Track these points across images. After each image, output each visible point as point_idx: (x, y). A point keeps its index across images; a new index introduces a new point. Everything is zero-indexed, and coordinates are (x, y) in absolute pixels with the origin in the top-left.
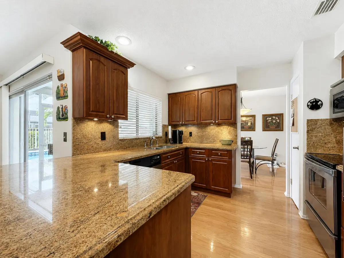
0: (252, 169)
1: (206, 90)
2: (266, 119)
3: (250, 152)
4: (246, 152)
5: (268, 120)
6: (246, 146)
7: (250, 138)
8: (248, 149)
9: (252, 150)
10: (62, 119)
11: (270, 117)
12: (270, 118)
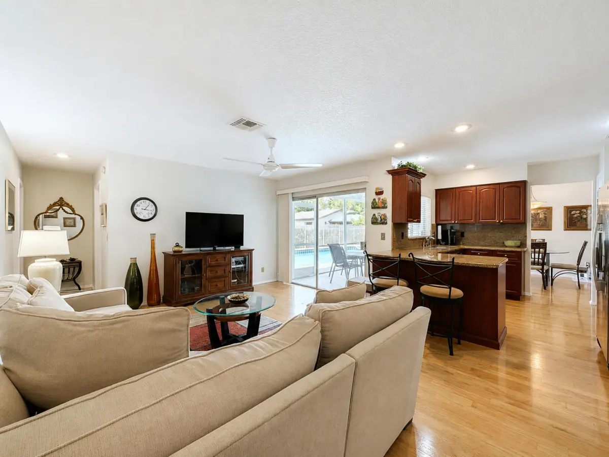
0: (547, 280)
1: (487, 187)
2: (570, 213)
3: (543, 259)
4: (536, 260)
5: (574, 214)
6: (537, 250)
7: (544, 240)
8: (541, 255)
9: (545, 254)
10: (380, 223)
11: (577, 210)
12: (578, 212)
